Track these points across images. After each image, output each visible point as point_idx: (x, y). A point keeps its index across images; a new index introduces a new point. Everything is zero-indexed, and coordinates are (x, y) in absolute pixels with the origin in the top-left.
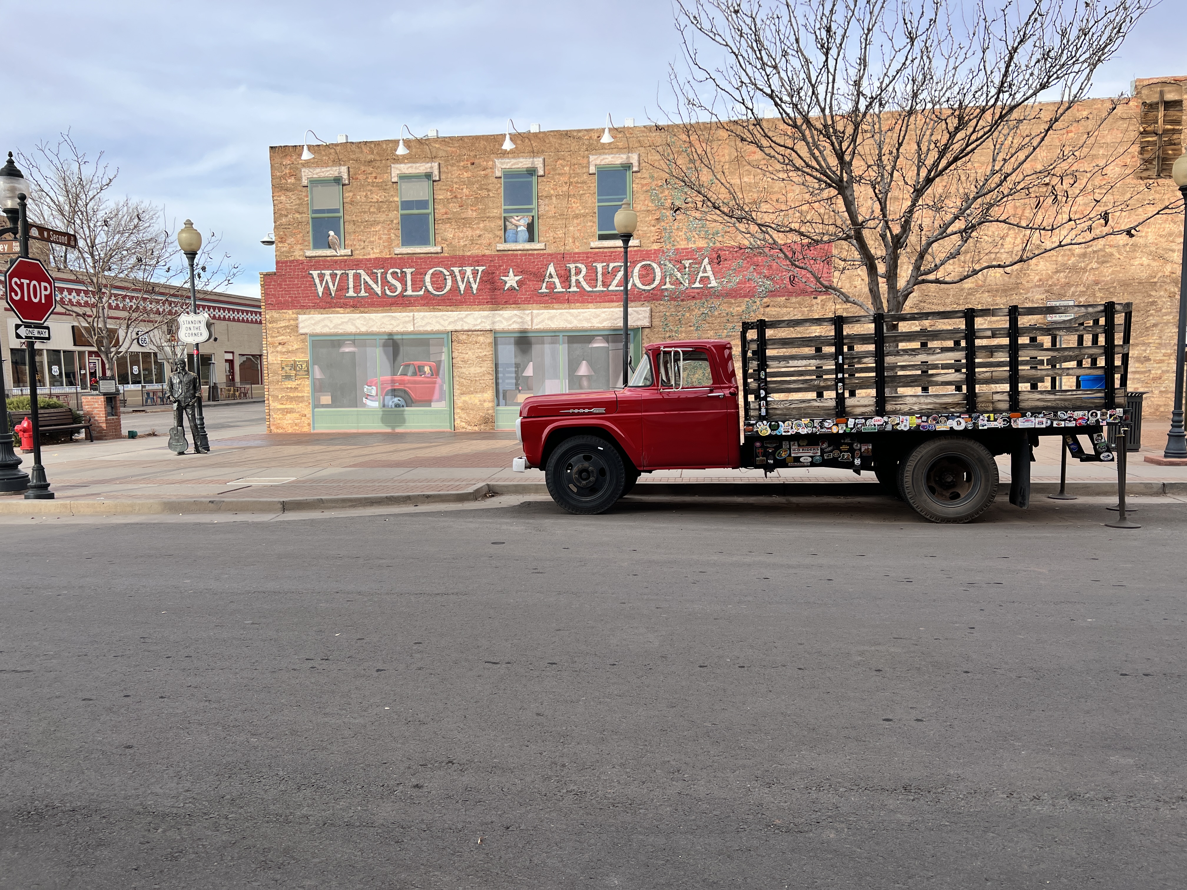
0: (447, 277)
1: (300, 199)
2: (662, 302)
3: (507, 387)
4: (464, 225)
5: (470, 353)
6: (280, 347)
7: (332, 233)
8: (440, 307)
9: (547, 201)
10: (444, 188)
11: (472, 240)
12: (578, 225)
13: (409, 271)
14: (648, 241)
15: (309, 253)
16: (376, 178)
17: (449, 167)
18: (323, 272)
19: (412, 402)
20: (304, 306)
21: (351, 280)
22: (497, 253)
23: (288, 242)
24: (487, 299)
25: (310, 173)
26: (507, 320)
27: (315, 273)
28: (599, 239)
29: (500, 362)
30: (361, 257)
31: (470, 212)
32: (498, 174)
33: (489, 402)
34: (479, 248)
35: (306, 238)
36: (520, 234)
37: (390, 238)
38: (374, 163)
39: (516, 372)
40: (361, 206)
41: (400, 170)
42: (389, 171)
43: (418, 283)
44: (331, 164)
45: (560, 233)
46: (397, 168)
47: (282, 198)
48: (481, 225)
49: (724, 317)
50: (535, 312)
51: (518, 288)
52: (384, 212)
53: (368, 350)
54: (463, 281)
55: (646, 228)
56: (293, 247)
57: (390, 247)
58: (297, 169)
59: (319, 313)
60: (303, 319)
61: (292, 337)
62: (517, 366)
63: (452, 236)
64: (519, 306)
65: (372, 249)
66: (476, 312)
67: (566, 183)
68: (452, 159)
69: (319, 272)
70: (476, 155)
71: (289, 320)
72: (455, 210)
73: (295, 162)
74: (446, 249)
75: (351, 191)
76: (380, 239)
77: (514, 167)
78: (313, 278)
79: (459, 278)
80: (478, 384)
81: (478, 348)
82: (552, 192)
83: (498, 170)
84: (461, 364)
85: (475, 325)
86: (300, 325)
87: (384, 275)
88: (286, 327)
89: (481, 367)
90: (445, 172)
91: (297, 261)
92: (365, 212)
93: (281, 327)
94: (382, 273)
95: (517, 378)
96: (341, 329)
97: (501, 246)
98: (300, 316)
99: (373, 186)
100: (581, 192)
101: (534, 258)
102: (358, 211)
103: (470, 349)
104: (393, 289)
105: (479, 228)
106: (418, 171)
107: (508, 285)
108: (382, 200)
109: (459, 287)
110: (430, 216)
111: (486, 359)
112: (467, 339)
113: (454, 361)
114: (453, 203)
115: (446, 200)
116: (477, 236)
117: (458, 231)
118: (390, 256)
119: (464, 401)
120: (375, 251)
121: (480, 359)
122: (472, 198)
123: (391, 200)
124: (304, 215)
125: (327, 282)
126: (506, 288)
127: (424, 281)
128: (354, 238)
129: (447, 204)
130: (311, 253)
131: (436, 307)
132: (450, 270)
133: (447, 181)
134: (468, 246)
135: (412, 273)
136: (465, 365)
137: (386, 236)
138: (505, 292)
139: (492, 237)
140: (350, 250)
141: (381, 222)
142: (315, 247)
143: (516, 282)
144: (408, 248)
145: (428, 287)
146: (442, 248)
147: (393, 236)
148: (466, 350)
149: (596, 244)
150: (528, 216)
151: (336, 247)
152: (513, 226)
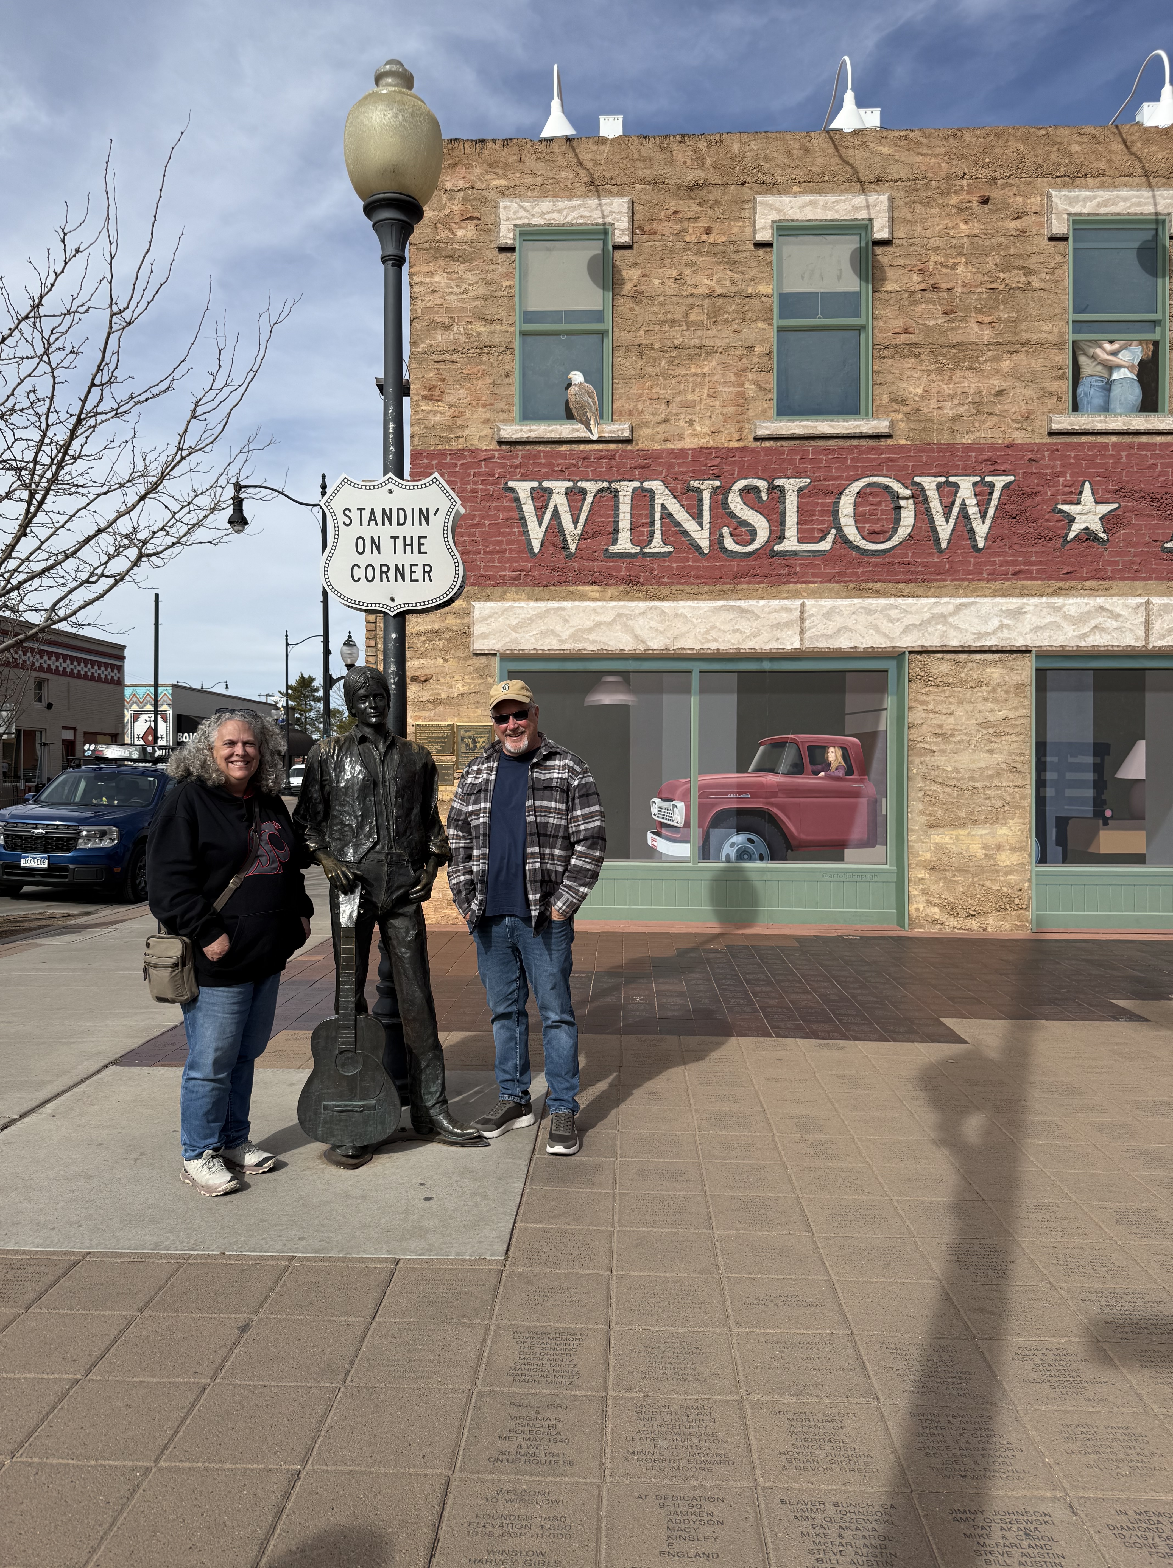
0: (902, 503)
1: (488, 283)
3: (1067, 810)
4: (957, 363)
5: (959, 712)
7: (577, 377)
8: (878, 585)
10: (901, 261)
11: (978, 404)
13: (791, 485)
15: (510, 431)
16: (708, 231)
17: (919, 208)
18: (546, 484)
19: (789, 847)
20: (489, 578)
21: (625, 508)
22: (1048, 439)
23: (446, 398)
24: (1014, 563)
25: (522, 213)
26: (1075, 621)
27: (523, 488)
29: (1051, 737)
30: (657, 446)
31: (975, 326)
32: (1060, 227)
33: (1013, 849)
34: (996, 427)
35: (501, 391)
36: (1116, 391)
37: (744, 393)
38: (703, 192)
39: (1098, 768)
40: (663, 304)
41: (779, 211)
42: (746, 214)
43: (817, 518)
44: (580, 188)
46: (772, 207)
47: (437, 278)
48: (1006, 364)
50: (1155, 600)
51: (1102, 535)
52: (726, 322)
53: (668, 700)
54: (947, 515)
56: (462, 414)
57: (740, 417)
58: (484, 201)
59: (529, 598)
60: (487, 612)
61: (452, 663)
62: (1101, 750)
63: (920, 391)
64: (1106, 584)
65: (691, 423)
66: (986, 600)
68: (927, 186)
69: (535, 484)
70: (995, 179)
72: (932, 323)
73: (479, 185)
74: (902, 425)
75: (635, 265)
76: (713, 396)
77: (1102, 210)
78: (517, 500)
79: (936, 506)
80: (981, 797)
81: (986, 700)
83: (1059, 218)
84: (931, 742)
85: (980, 635)
86: (478, 629)
87: (721, 496)
88: (432, 634)
89: (990, 751)
90: (906, 221)
91: (473, 452)
92: (673, 323)
94: (715, 491)
95: (1100, 785)
96: (594, 641)
97: (1064, 421)
98: (477, 605)
99: (699, 253)
101: (1153, 456)
102: (652, 318)
103: (960, 703)
104: (745, 533)
105: (997, 371)
106: (830, 215)
107: (1076, 528)
108: (725, 292)
109: (934, 530)
110: (863, 336)
111: (1007, 730)
112: (952, 673)
113: (914, 734)
114: (927, 303)
115: (906, 295)
116: (993, 392)
117: (939, 378)
118: (741, 444)
119: (940, 848)
120: (698, 428)
121: (991, 731)
122: (980, 290)
123: (750, 291)
124: (498, 327)
125: (556, 513)
126: (1072, 535)
127: (835, 514)
128: (640, 391)
129: (910, 304)
130: (516, 431)
131: (865, 585)
132: (909, 482)
133: (912, 244)
134: (965, 418)
135: (800, 490)
136: (944, 747)
137: (732, 389)
138: (1068, 547)
139: (1035, 396)
140: (627, 426)
141: (720, 350)
142: (528, 415)
143: (1101, 519)
144: (793, 421)
145: (844, 529)
146: (893, 424)
147: (751, 389)
148: (950, 703)
150: (1140, 342)
151: (589, 415)
152: (1099, 368)
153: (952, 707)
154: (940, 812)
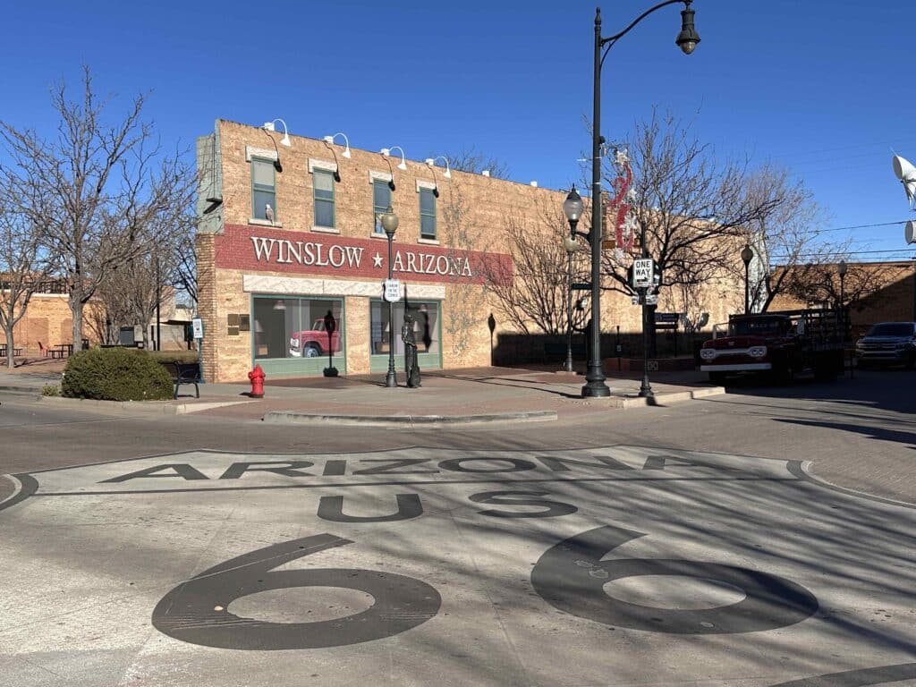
0: (342, 253)
1: (243, 172)
2: (450, 284)
3: (376, 340)
4: (352, 215)
6: (227, 302)
7: (269, 206)
8: (337, 277)
9: (396, 206)
11: (356, 227)
12: (412, 225)
14: (443, 243)
16: (297, 166)
17: (343, 169)
18: (261, 238)
19: (322, 353)
20: (247, 267)
21: (281, 248)
22: (370, 239)
23: (233, 207)
24: (365, 272)
25: (254, 151)
26: (377, 289)
27: (255, 239)
28: (422, 238)
29: (374, 320)
30: (288, 230)
31: (355, 205)
32: (371, 180)
33: (367, 351)
34: (360, 234)
35: (248, 207)
38: (296, 154)
39: (381, 329)
41: (314, 164)
42: (306, 163)
43: (325, 257)
45: (403, 230)
46: (312, 162)
48: (362, 217)
49: (474, 296)
51: (380, 266)
52: (303, 195)
53: (294, 308)
54: (351, 258)
55: (442, 234)
56: (238, 213)
57: (307, 224)
58: (242, 144)
59: (258, 274)
60: (247, 278)
61: (238, 295)
62: (381, 324)
63: (345, 222)
65: (295, 224)
67: (405, 195)
69: (258, 238)
70: (358, 164)
71: (236, 279)
72: (347, 203)
76: (300, 217)
77: (379, 178)
78: (253, 242)
79: (349, 255)
80: (359, 337)
81: (361, 310)
82: (398, 200)
85: (359, 292)
86: (245, 284)
88: (232, 285)
89: (362, 324)
90: (341, 172)
91: (242, 226)
92: (290, 193)
93: (229, 285)
94: (302, 245)
95: (382, 334)
96: (275, 289)
97: (373, 234)
98: (245, 276)
99: (296, 173)
100: (412, 203)
102: (285, 190)
103: (355, 311)
104: (309, 258)
105: (360, 219)
106: (325, 167)
108: (302, 185)
109: (349, 262)
110: (334, 204)
111: (365, 318)
112: (353, 302)
113: (347, 319)
114: (346, 197)
115: (341, 194)
116: (359, 224)
117: (348, 219)
118: (307, 232)
119: (352, 351)
120: (297, 226)
121: (362, 318)
122: (356, 195)
123: (308, 186)
124: (247, 187)
125: (263, 248)
126: (375, 266)
127: (328, 255)
128: (284, 213)
130: (253, 221)
132: (343, 248)
134: (354, 231)
135: (321, 247)
136: (353, 323)
137: (305, 215)
138: (374, 269)
139: (368, 226)
140: (280, 223)
141: (301, 203)
142: (257, 217)
143: (380, 262)
144: (319, 227)
145: (330, 259)
146: (340, 230)
147: (309, 217)
149: (421, 240)
151: (272, 219)
152: (380, 221)
154: (352, 341)
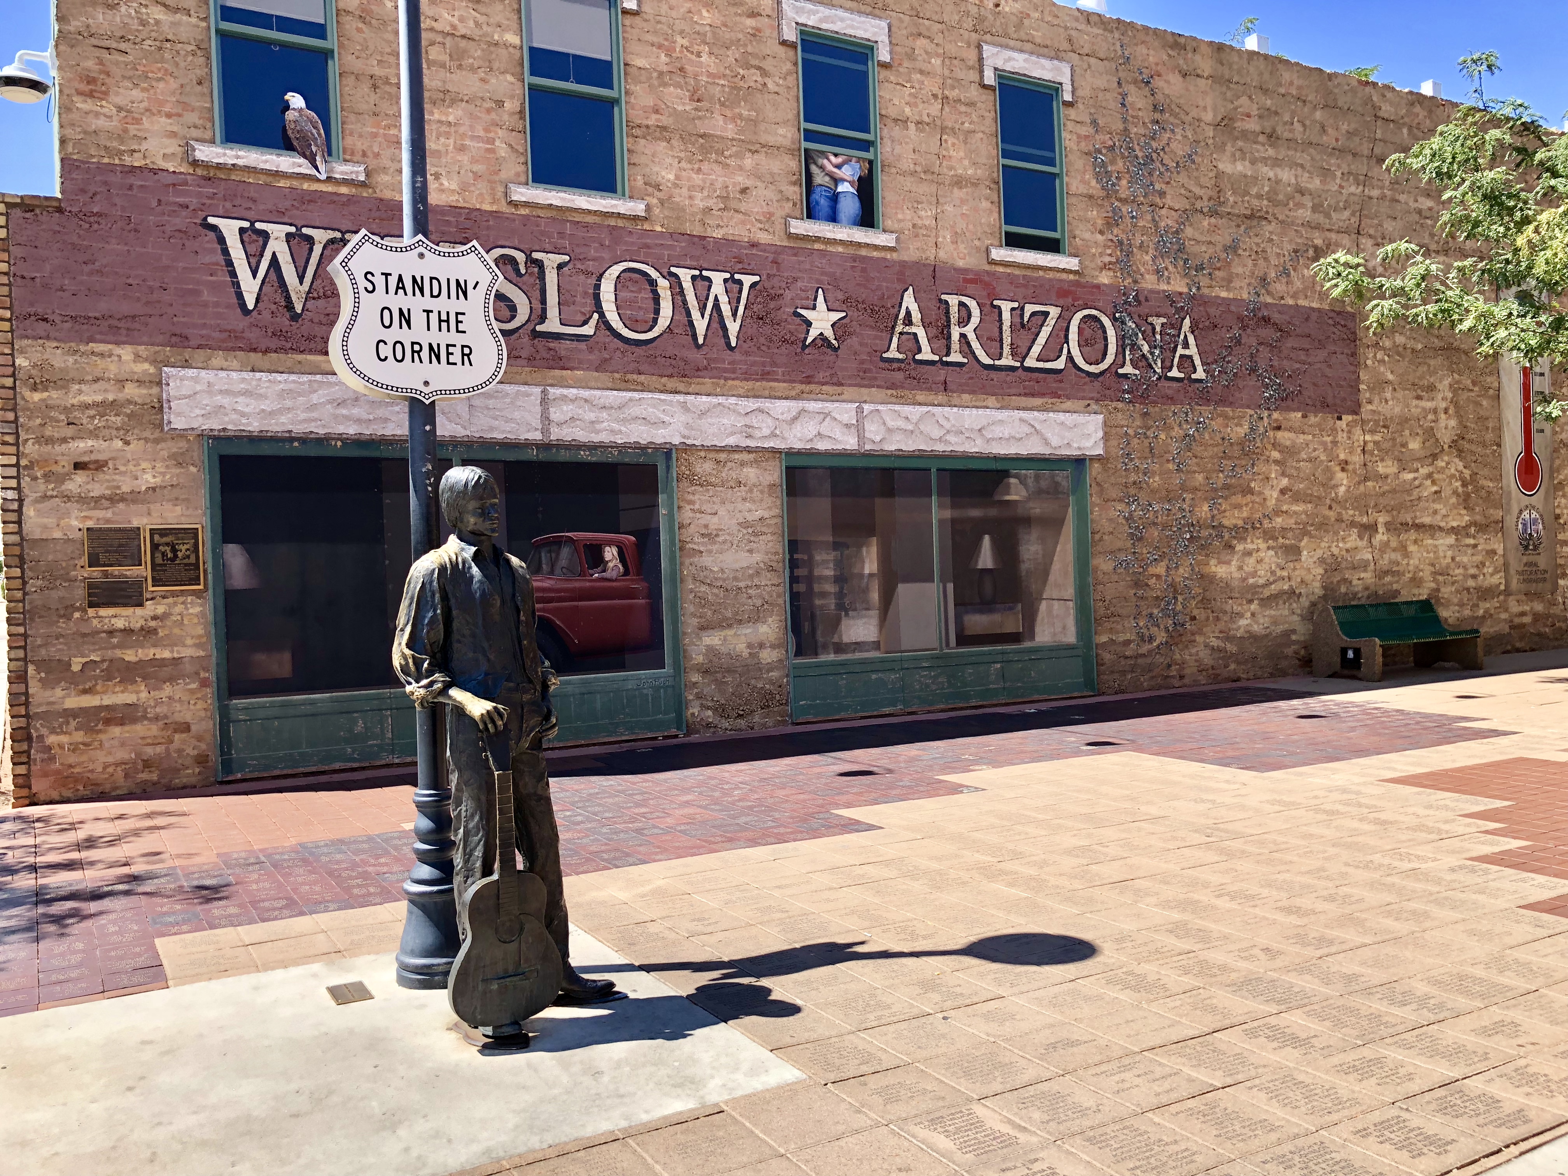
0: (661, 293)
2: (1120, 405)
3: (819, 603)
4: (705, 154)
5: (722, 512)
6: (80, 478)
7: (296, 101)
8: (642, 378)
9: (897, 131)
10: (649, 37)
11: (725, 198)
12: (963, 202)
13: (550, 261)
14: (1093, 265)
15: (208, 153)
18: (259, 225)
20: (186, 337)
22: (785, 244)
23: (113, 98)
24: (763, 365)
27: (230, 228)
28: (1008, 244)
29: (801, 535)
31: (719, 119)
32: (789, 34)
33: (773, 647)
34: (742, 223)
35: (195, 101)
36: (841, 203)
37: (492, 151)
39: (838, 564)
43: (584, 304)
45: (926, 215)
48: (749, 162)
49: (1217, 445)
51: (834, 342)
52: (472, 68)
54: (702, 309)
55: (1087, 235)
56: (138, 121)
57: (493, 179)
59: (243, 368)
60: (184, 381)
61: (136, 446)
63: (671, 177)
64: (839, 389)
66: (740, 400)
67: (935, 96)
69: (246, 224)
71: (121, 382)
72: (680, 108)
76: (462, 149)
77: (824, 26)
78: (221, 240)
79: (691, 298)
80: (743, 598)
81: (744, 499)
82: (907, 110)
83: (788, 25)
84: (698, 543)
86: (172, 403)
88: (104, 408)
89: (750, 551)
91: (158, 173)
93: (87, 406)
97: (800, 227)
98: (172, 372)
100: (967, 125)
101: (872, 268)
102: (386, 46)
103: (722, 502)
104: (504, 308)
105: (741, 168)
107: (813, 333)
108: (469, 33)
109: (691, 324)
110: (616, 110)
111: (764, 529)
112: (715, 472)
113: (686, 534)
114: (675, 87)
115: (655, 75)
116: (738, 188)
117: (689, 166)
118: (494, 208)
119: (710, 649)
120: (446, 183)
121: (750, 530)
122: (722, 82)
123: (496, 37)
124: (185, 18)
125: (274, 262)
126: (809, 340)
127: (597, 297)
128: (374, 130)
129: (660, 86)
130: (217, 154)
131: (629, 376)
132: (665, 271)
133: (659, 22)
134: (714, 212)
135: (560, 267)
136: (710, 547)
137: (481, 145)
138: (807, 351)
139: (775, 199)
140: (362, 168)
141: (466, 98)
142: (232, 138)
143: (833, 326)
144: (550, 190)
145: (607, 314)
146: (648, 208)
147: (502, 150)
148: (714, 503)
149: (1001, 253)
150: (859, 159)
151: (314, 149)
152: (827, 179)
153: (716, 507)
154: (709, 613)
